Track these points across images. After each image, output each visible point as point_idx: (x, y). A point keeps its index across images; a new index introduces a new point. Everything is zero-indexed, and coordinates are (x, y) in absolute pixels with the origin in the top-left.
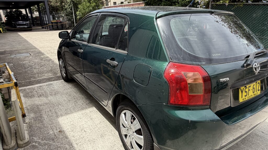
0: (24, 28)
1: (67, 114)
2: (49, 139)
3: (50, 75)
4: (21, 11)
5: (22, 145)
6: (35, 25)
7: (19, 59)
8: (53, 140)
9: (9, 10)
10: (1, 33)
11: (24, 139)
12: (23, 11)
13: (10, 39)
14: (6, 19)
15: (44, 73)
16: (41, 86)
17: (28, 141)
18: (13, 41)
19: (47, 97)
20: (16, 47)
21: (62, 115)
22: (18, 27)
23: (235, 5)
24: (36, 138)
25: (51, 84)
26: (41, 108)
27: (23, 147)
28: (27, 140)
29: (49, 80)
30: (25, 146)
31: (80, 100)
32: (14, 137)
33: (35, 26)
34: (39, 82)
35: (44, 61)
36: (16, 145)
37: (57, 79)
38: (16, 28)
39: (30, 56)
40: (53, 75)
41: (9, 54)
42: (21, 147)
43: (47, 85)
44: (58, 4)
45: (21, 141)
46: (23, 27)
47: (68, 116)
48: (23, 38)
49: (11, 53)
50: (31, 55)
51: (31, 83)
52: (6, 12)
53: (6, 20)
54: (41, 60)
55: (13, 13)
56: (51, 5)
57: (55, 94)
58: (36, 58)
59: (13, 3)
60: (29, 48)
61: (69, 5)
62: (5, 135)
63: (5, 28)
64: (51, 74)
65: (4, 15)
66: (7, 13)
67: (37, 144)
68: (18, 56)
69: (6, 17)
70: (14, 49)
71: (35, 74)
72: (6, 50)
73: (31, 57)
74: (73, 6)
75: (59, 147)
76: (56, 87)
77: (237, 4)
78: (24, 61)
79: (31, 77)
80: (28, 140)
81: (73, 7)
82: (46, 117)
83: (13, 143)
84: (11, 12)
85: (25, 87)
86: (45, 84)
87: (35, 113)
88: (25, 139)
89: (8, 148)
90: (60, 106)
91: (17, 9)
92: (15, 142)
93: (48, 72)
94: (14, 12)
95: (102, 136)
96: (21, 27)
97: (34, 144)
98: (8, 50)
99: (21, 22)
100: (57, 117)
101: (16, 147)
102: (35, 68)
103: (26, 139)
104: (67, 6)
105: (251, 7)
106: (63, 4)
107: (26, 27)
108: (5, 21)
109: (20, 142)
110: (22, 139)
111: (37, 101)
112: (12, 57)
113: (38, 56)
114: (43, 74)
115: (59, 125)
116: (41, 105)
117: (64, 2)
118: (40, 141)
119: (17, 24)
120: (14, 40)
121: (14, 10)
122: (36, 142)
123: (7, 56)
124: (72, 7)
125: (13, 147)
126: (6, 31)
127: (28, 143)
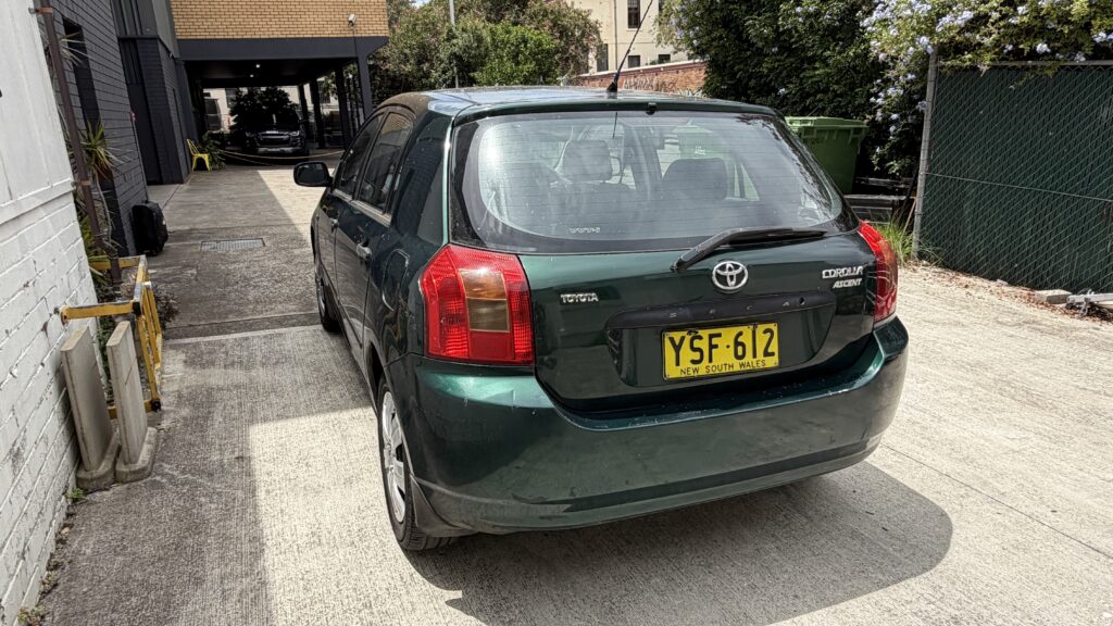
0: (283, 154)
1: (280, 417)
2: (201, 473)
3: (292, 309)
4: (286, 95)
5: (124, 477)
6: (327, 145)
7: (224, 258)
8: (211, 475)
9: (245, 90)
10: (206, 169)
11: (133, 459)
12: (292, 93)
13: (221, 192)
14: (235, 120)
15: (275, 302)
16: (247, 339)
17: (144, 469)
18: (230, 199)
19: (248, 369)
20: (229, 217)
21: (265, 420)
22: (262, 150)
23: (1028, 69)
24: (168, 466)
25: (280, 335)
26: (217, 396)
27: (127, 482)
28: (139, 464)
29: (282, 322)
30: (132, 482)
31: (340, 384)
32: (112, 453)
33: (326, 148)
34: (249, 326)
35: (296, 265)
36: (112, 475)
37: (306, 321)
38: (256, 152)
39: (259, 249)
40: (300, 310)
41: (200, 238)
42: (123, 483)
43: (265, 337)
44: (408, 68)
45: (126, 464)
46: (278, 150)
47: (280, 424)
48: (266, 188)
49: (207, 235)
50: (264, 245)
51: (222, 329)
52: (233, 96)
53: (232, 123)
54: (286, 263)
55: (258, 102)
56: (387, 70)
57: (277, 363)
58: (277, 255)
59: (258, 66)
60: (268, 223)
61: (444, 72)
62: (83, 439)
63: (219, 155)
64: (294, 307)
65: (229, 106)
66: (239, 99)
67: (164, 480)
68: (224, 247)
69: (232, 114)
70: (222, 225)
71: (249, 302)
72: (197, 227)
73: (260, 253)
74: (458, 72)
75: (218, 493)
76: (288, 344)
77: (1035, 67)
78: (234, 262)
79: (231, 312)
80: (144, 465)
81: (459, 78)
82: (221, 420)
83: (104, 467)
84: (251, 94)
85: (199, 339)
86: (262, 333)
87: (196, 407)
88: (136, 461)
89: (89, 477)
90: (272, 396)
91: (273, 86)
92: (110, 465)
93: (288, 299)
94: (261, 98)
95: (349, 481)
96: (274, 150)
97: (158, 478)
98: (200, 227)
99: (274, 132)
100: (252, 422)
101: (110, 479)
102: (255, 287)
103: (140, 462)
104: (437, 75)
105: (1092, 78)
106: (425, 66)
107: (288, 149)
108: (231, 128)
109: (121, 468)
110: (127, 460)
111: (216, 377)
112: (205, 248)
113: (284, 249)
114: (271, 303)
115: (246, 442)
116: (220, 389)
117: (427, 60)
118: (175, 473)
119: (259, 140)
120: (235, 196)
121: (263, 89)
122: (163, 475)
123: (190, 245)
124: (454, 78)
125: (99, 478)
126: (223, 164)
127: (140, 474)
